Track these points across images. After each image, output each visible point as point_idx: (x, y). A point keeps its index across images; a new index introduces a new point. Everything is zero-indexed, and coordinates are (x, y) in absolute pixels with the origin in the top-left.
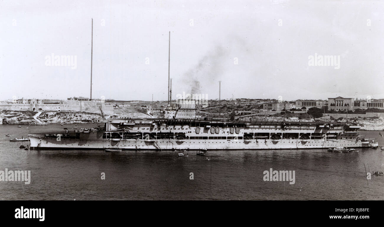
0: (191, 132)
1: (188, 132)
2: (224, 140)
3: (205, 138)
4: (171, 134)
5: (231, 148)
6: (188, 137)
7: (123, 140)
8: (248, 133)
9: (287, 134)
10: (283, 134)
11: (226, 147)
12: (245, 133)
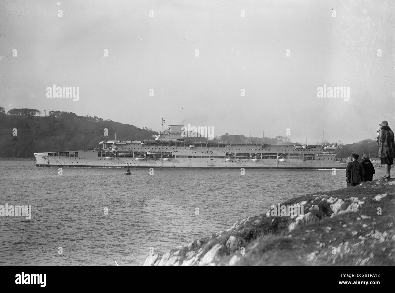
1: (175, 151)
2: (207, 159)
3: (190, 157)
4: (160, 153)
5: (214, 166)
6: (174, 156)
7: (116, 158)
8: (230, 153)
9: (266, 154)
10: (263, 154)
11: (209, 165)
12: (226, 153)
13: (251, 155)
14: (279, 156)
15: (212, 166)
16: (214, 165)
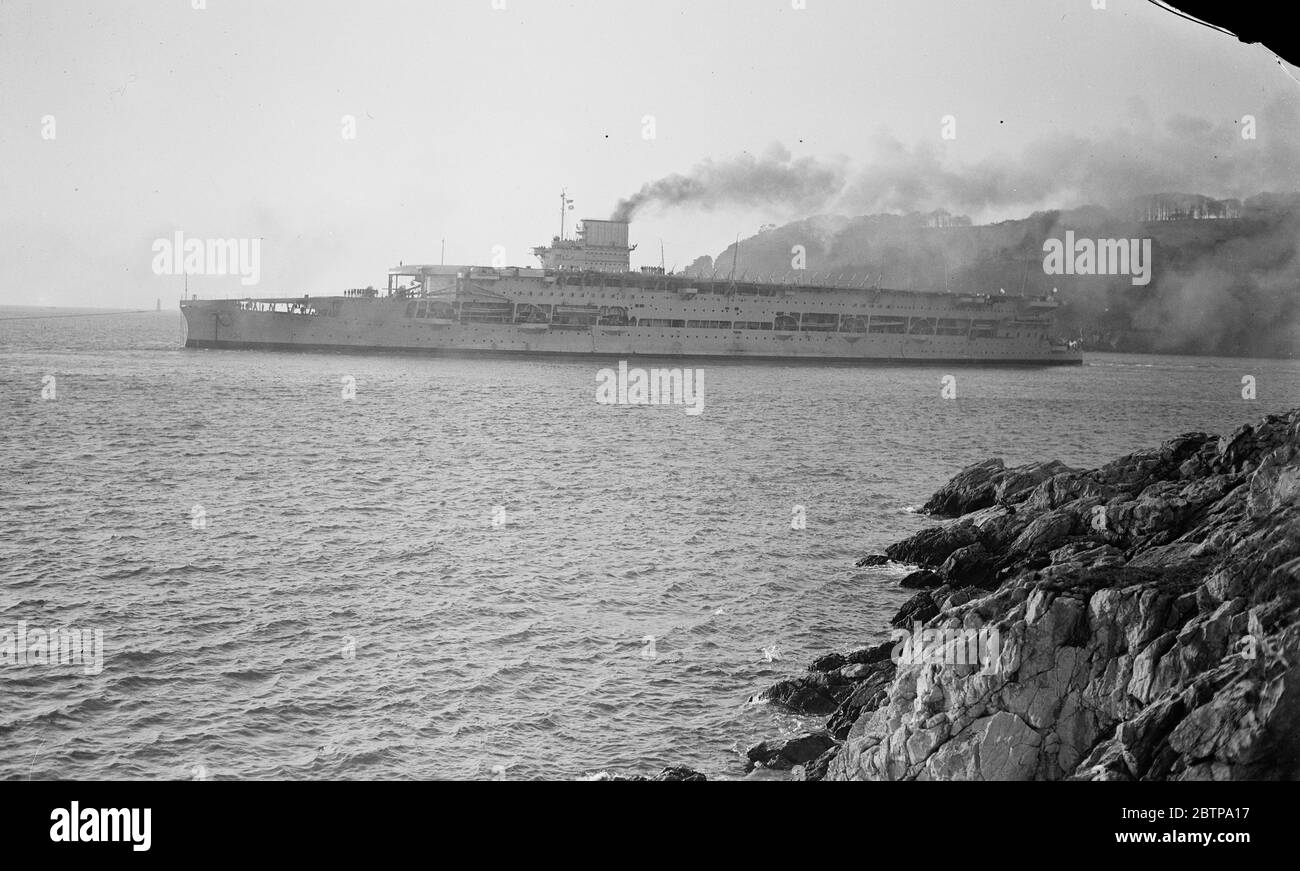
0: (642, 306)
1: (637, 306)
2: (725, 331)
3: (677, 323)
4: (591, 311)
5: (745, 354)
6: (634, 319)
7: (459, 323)
8: (787, 313)
9: (882, 318)
10: (873, 318)
11: (731, 351)
12: (777, 314)
13: (842, 320)
14: (912, 324)
15: (739, 353)
16: (746, 351)
